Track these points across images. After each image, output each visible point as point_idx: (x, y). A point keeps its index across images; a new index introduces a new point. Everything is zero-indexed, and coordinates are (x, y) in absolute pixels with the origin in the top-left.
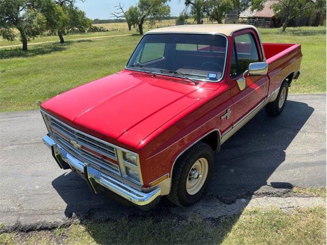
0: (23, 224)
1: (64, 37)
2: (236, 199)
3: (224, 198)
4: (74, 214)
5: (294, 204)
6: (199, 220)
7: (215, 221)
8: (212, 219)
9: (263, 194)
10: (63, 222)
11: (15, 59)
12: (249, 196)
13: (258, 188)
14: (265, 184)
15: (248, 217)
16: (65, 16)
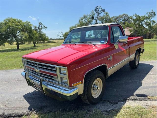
0: (6, 114)
1: (36, 44)
2: (118, 102)
3: (112, 101)
4: (33, 109)
5: (149, 104)
6: (98, 112)
7: (108, 112)
8: (106, 111)
9: (132, 99)
10: (27, 113)
11: (13, 52)
12: (125, 100)
13: (129, 97)
14: (133, 95)
15: (125, 110)
16: (37, 35)
